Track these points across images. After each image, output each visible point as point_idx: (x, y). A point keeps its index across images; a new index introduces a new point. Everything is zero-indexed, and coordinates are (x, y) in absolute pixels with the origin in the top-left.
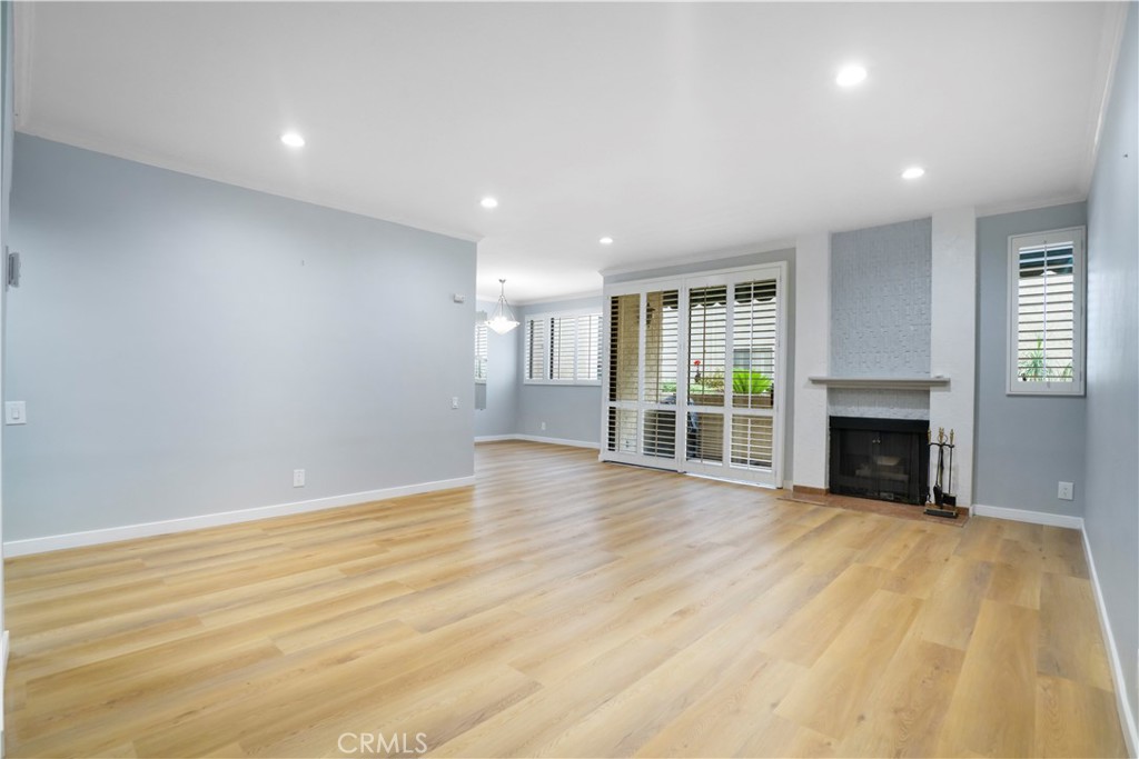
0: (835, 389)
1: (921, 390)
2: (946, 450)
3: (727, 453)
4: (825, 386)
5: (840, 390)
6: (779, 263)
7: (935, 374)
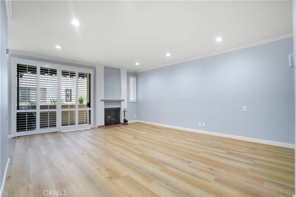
0: (106, 102)
1: (119, 102)
2: (126, 112)
3: (77, 122)
4: (104, 101)
5: (107, 102)
6: (91, 70)
7: (122, 99)
